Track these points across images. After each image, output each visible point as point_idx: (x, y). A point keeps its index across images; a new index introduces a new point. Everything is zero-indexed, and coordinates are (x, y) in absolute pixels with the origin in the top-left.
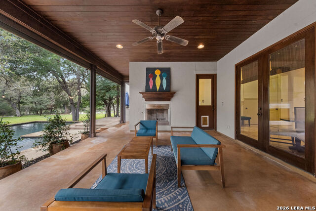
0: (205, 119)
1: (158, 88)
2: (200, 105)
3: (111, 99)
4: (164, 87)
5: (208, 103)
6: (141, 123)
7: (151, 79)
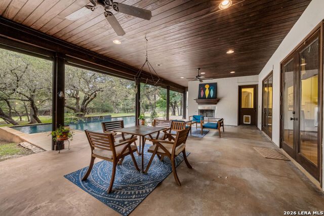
0: (247, 119)
1: (207, 96)
2: (242, 107)
3: (175, 103)
4: (212, 96)
5: (251, 106)
6: (194, 117)
7: (202, 91)
